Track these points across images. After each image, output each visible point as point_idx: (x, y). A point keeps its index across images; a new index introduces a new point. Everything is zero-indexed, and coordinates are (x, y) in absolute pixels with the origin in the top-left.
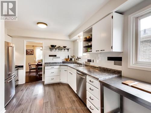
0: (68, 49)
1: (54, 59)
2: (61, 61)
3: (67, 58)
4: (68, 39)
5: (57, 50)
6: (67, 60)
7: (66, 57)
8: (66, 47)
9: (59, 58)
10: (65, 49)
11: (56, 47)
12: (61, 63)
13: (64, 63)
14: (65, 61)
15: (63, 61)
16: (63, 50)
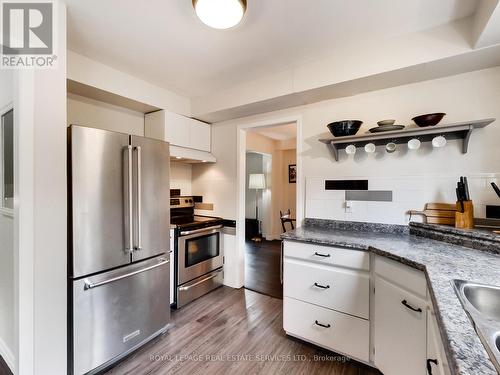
0: (461, 135)
1: (350, 203)
2: (404, 221)
3: (452, 199)
4: (457, 49)
5: (369, 148)
6: (447, 214)
7: (439, 195)
8: (439, 117)
9: (386, 196)
10: (429, 138)
11: (359, 133)
12: (397, 232)
13: (419, 235)
14: (432, 220)
15: (419, 219)
16: (413, 144)
